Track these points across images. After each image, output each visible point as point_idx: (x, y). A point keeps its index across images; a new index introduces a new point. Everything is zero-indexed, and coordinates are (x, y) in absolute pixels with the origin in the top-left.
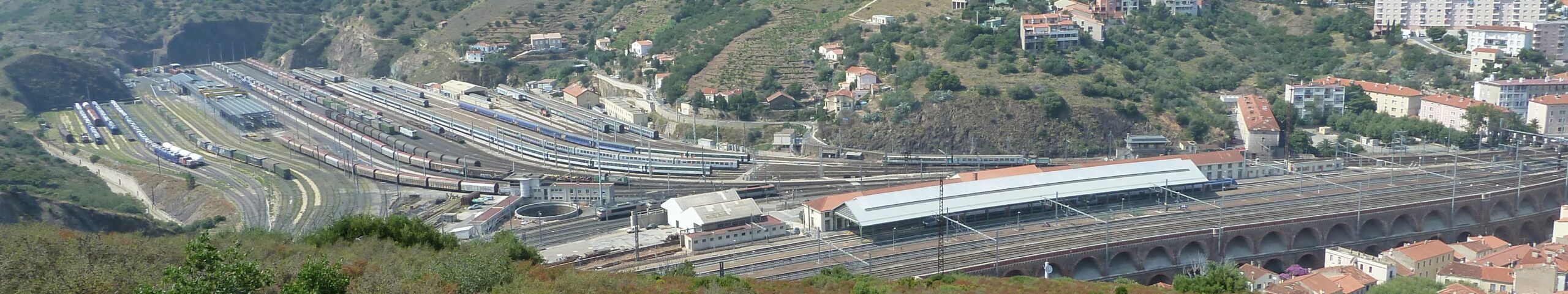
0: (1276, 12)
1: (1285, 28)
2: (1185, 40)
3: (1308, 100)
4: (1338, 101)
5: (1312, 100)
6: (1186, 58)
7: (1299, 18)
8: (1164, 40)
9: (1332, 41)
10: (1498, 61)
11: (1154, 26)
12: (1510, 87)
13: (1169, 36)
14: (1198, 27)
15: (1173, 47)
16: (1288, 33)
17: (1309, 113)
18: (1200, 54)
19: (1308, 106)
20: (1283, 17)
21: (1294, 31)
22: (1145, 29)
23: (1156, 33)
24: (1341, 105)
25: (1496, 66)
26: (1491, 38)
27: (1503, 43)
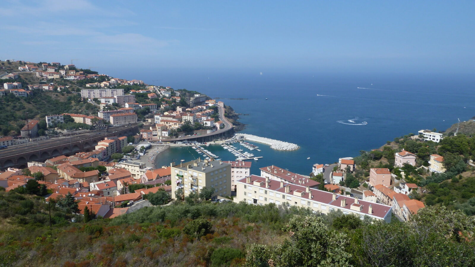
0: (57, 95)
1: (59, 100)
2: (19, 105)
3: (52, 120)
4: (61, 120)
5: (53, 120)
6: (19, 110)
7: (63, 97)
8: (12, 104)
9: (71, 103)
10: (106, 106)
11: (9, 100)
12: (105, 113)
13: (14, 103)
14: (25, 100)
15: (15, 107)
16: (60, 101)
17: (53, 124)
18: (24, 108)
19: (52, 122)
20: (59, 97)
21: (62, 101)
22: (6, 101)
23: (10, 103)
24: (63, 121)
25: (106, 107)
26: (106, 100)
27: (109, 102)
